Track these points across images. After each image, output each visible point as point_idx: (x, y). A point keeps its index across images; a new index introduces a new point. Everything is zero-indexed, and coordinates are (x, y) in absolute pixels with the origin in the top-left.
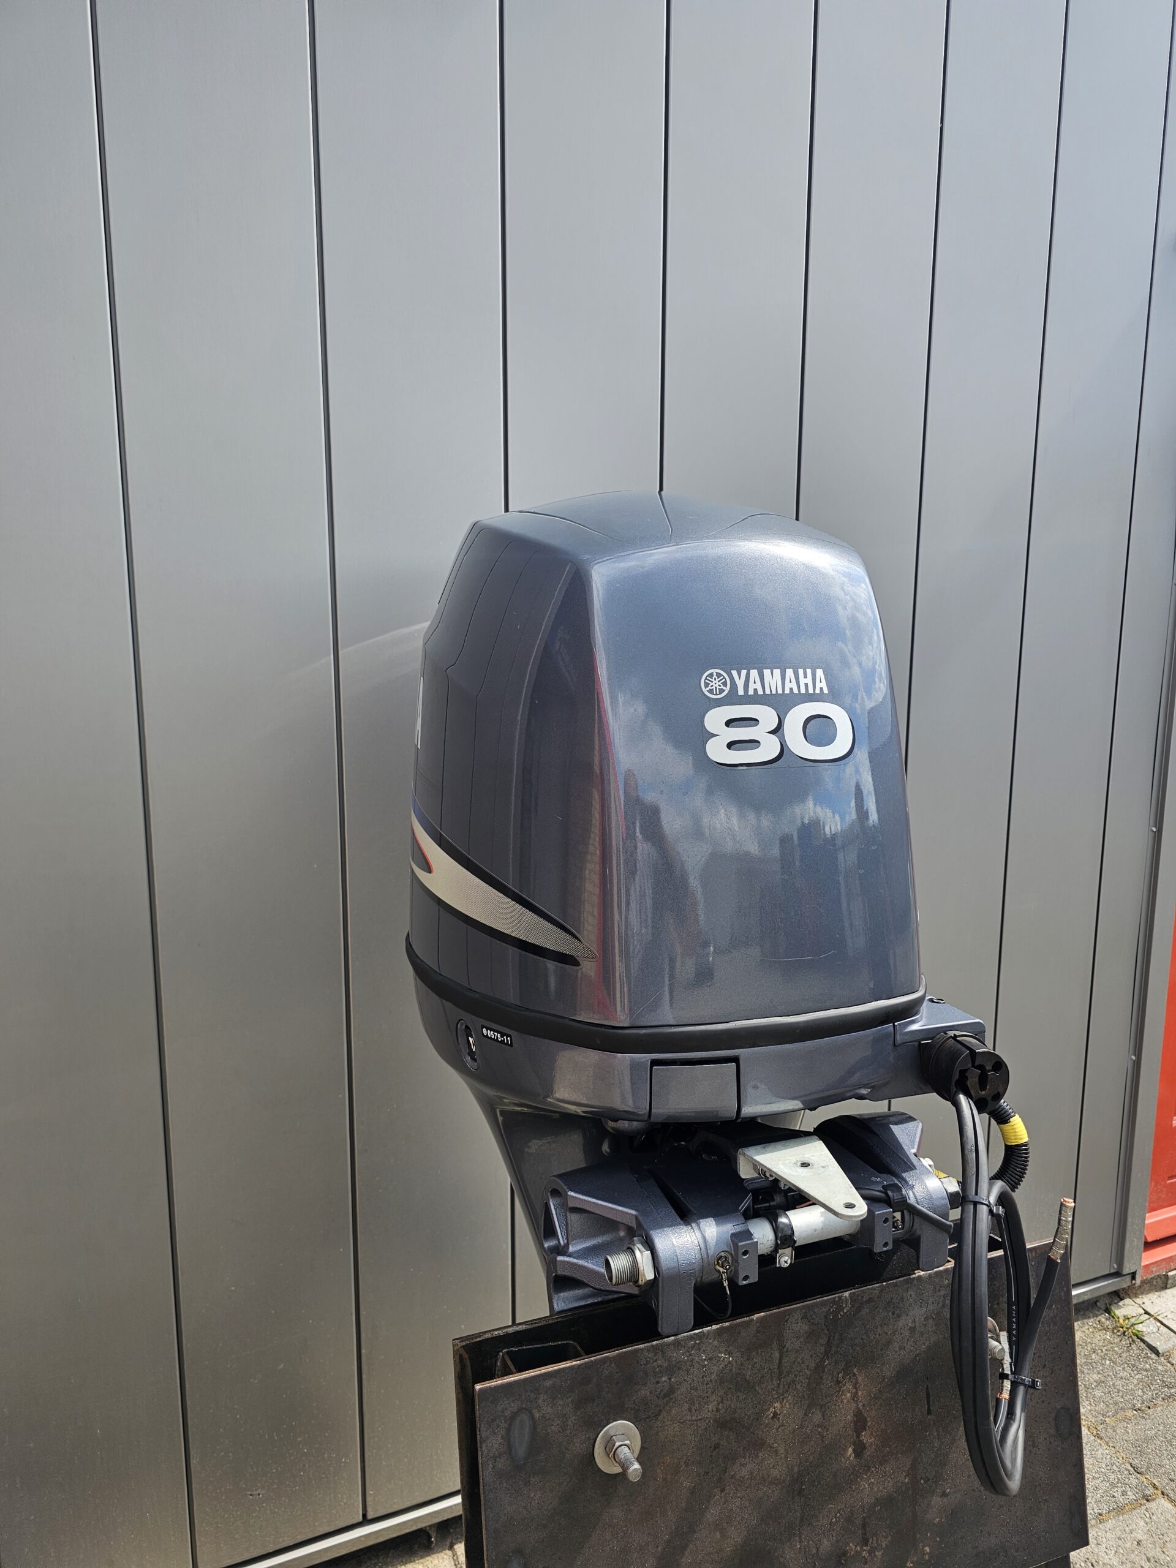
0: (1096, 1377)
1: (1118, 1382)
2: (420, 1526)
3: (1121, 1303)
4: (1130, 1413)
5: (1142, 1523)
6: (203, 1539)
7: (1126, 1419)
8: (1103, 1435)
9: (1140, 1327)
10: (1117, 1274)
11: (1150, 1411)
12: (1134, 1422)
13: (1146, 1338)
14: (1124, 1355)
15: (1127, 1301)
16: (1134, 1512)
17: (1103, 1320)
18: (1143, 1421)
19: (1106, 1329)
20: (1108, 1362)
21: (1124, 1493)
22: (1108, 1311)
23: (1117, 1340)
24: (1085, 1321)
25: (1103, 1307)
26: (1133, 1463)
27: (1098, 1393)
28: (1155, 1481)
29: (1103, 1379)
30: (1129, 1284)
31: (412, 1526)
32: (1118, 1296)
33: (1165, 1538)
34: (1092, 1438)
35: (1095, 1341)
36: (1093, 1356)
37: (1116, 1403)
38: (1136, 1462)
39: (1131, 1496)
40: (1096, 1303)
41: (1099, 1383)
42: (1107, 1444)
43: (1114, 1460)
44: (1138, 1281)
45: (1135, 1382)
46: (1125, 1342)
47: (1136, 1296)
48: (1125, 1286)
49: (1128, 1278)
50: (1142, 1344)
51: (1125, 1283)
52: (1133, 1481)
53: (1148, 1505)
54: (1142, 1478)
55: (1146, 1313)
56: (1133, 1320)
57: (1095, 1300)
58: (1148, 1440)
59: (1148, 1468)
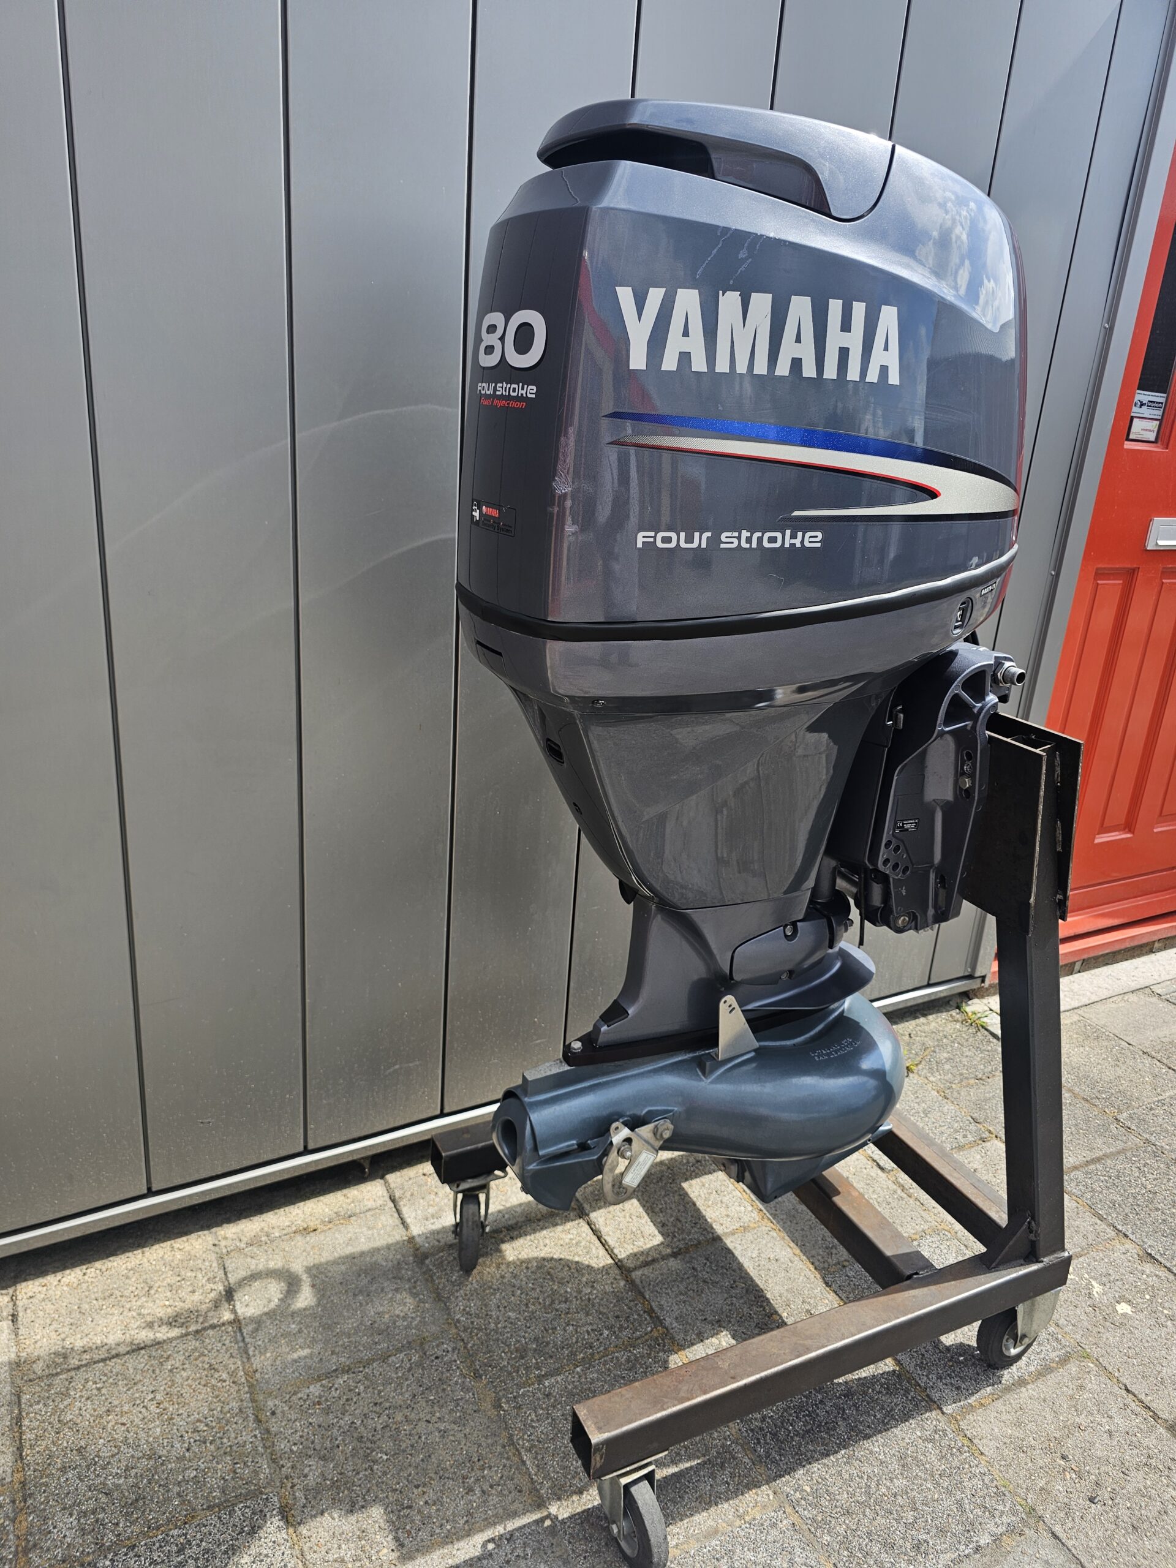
0: (946, 1055)
1: (964, 1059)
2: (355, 1157)
3: (970, 1002)
4: (972, 1081)
5: (978, 1157)
6: (156, 1160)
7: (969, 1086)
8: (949, 1096)
9: (985, 1020)
10: (970, 977)
11: (989, 1080)
12: (975, 1087)
13: (989, 1028)
14: (971, 1040)
15: (976, 1001)
16: (973, 1149)
17: (954, 1014)
18: (982, 1087)
19: (956, 1021)
20: (956, 1045)
21: (965, 1136)
22: (958, 1007)
23: (965, 1029)
24: (939, 1014)
25: (955, 1005)
26: (974, 1116)
27: (947, 1067)
28: (991, 1129)
29: (951, 1057)
30: (979, 986)
31: (348, 1156)
32: (967, 996)
33: (997, 1167)
34: (941, 1098)
35: (947, 1029)
36: (945, 1040)
37: (961, 1074)
38: (975, 1115)
39: (970, 1138)
40: (948, 1002)
41: (948, 1059)
42: (952, 1102)
43: (958, 1113)
44: (987, 984)
45: (979, 1059)
46: (972, 1030)
47: (983, 997)
48: (975, 987)
49: (979, 980)
50: (986, 1032)
51: (974, 985)
52: (973, 1127)
53: (984, 1144)
54: (979, 1126)
55: (991, 1010)
56: (979, 1015)
57: (947, 999)
58: (986, 1100)
59: (985, 1119)
